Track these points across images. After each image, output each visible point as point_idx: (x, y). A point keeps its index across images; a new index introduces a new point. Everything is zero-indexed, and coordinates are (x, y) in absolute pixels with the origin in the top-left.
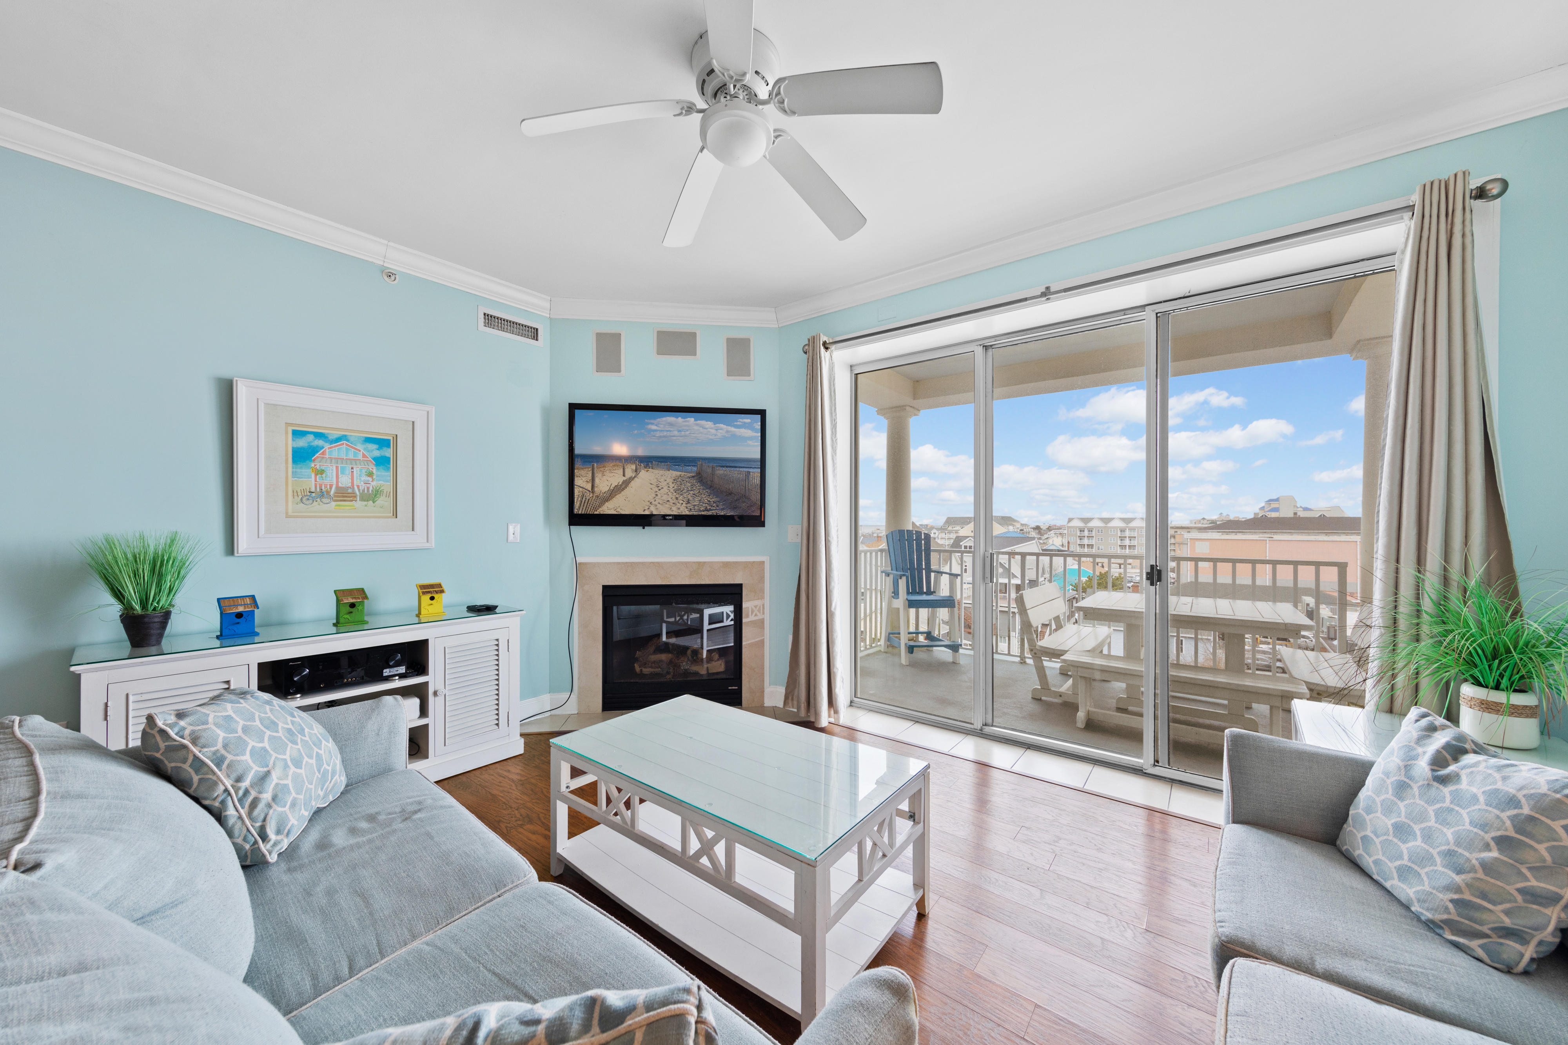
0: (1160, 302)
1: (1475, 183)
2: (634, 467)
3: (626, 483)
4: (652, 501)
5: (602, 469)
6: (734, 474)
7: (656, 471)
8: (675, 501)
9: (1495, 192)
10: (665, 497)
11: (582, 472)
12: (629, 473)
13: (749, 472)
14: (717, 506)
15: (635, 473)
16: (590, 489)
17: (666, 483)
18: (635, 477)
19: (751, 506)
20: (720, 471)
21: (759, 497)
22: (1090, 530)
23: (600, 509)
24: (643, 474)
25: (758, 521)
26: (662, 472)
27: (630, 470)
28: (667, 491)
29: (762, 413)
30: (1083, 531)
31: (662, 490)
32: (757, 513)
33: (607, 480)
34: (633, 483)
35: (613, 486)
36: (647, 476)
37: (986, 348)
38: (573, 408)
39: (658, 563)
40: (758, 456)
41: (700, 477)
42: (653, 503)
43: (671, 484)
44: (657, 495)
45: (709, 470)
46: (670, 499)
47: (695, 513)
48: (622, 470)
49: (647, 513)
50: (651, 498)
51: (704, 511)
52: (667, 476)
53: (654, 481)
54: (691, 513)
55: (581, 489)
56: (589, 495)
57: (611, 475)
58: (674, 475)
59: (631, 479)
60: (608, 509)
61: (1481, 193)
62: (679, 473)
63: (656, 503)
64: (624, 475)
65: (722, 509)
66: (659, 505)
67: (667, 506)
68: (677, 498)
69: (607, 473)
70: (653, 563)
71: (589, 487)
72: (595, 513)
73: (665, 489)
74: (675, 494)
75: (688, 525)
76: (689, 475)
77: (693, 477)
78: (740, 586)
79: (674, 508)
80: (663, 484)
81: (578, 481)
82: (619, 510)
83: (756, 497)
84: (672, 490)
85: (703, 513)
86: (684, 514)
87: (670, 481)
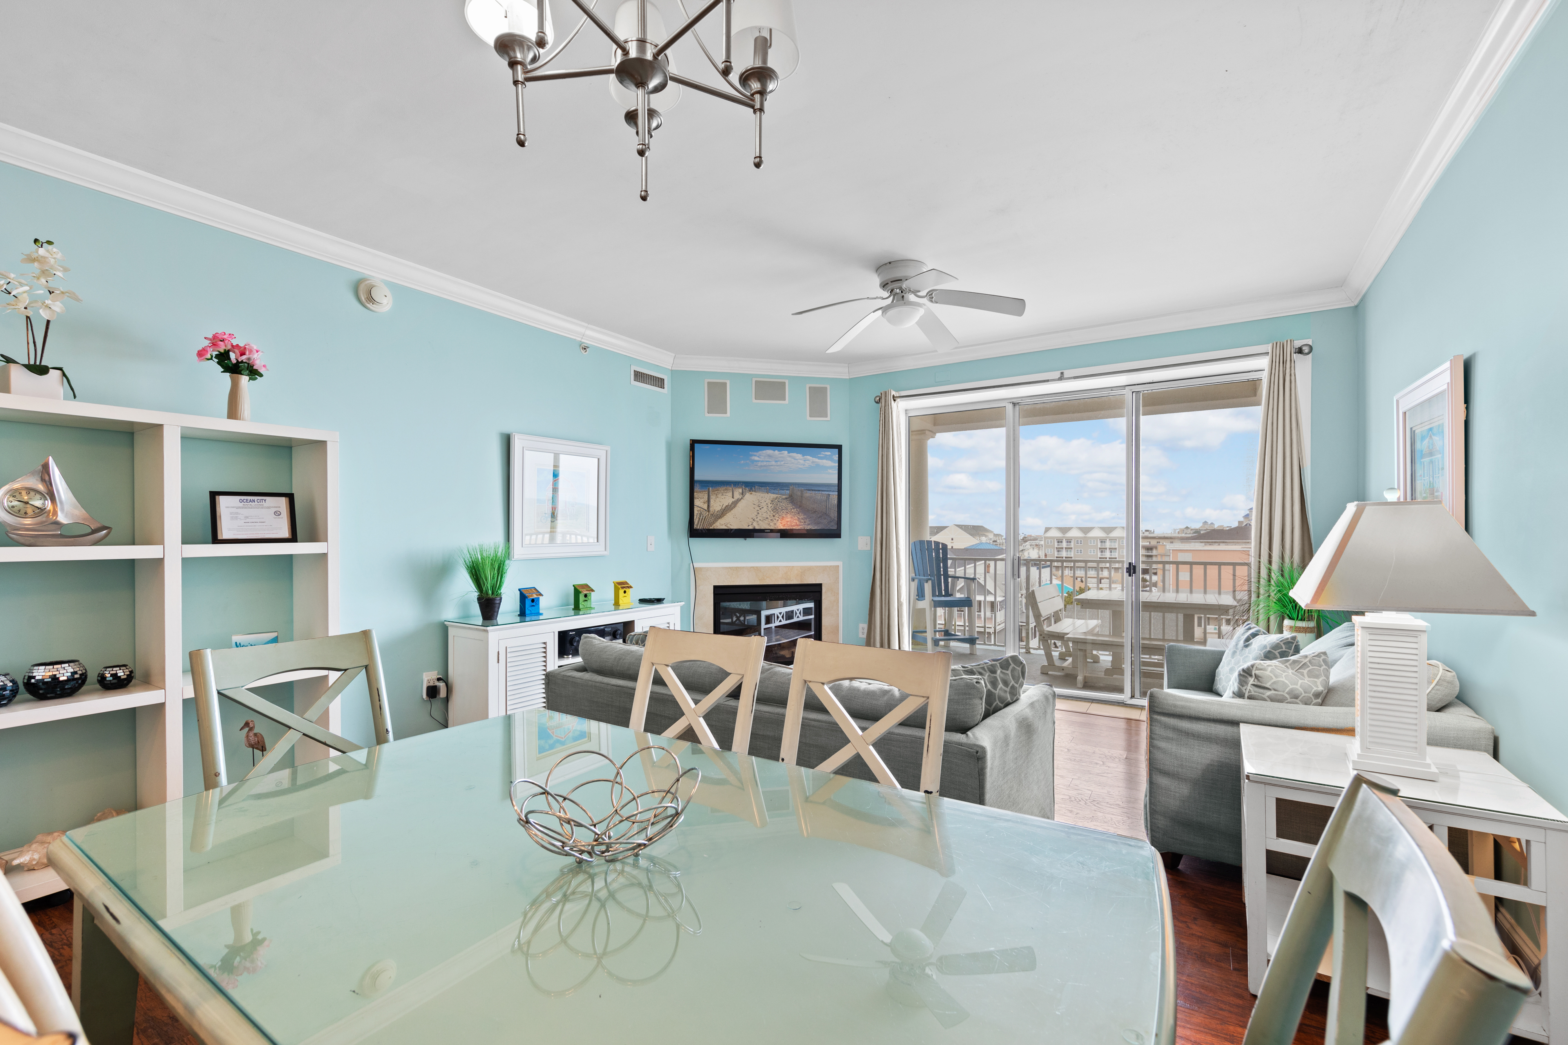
0: (1135, 385)
1: (1298, 344)
2: (740, 490)
3: (735, 504)
4: (755, 518)
5: (716, 492)
6: (818, 496)
7: (758, 494)
8: (772, 518)
9: (1306, 351)
10: (765, 515)
11: (700, 495)
12: (737, 495)
13: (829, 495)
14: (805, 522)
15: (741, 496)
16: (706, 509)
17: (765, 504)
18: (741, 498)
19: (831, 522)
20: (808, 494)
21: (836, 515)
22: (1069, 541)
23: (714, 525)
24: (748, 496)
25: (835, 534)
26: (762, 495)
27: (738, 492)
28: (766, 510)
29: (839, 448)
30: (1061, 542)
31: (762, 509)
32: (835, 527)
33: (721, 500)
34: (740, 504)
35: (724, 506)
36: (751, 498)
37: (1014, 404)
38: (694, 443)
39: (757, 567)
40: (836, 482)
41: (791, 499)
42: (756, 519)
43: (769, 504)
44: (758, 513)
45: (799, 493)
46: (768, 517)
47: (788, 528)
48: (731, 493)
49: (751, 527)
50: (754, 516)
51: (794, 526)
52: (766, 498)
53: (756, 502)
54: (785, 528)
55: (699, 509)
56: (705, 514)
57: (723, 497)
58: (772, 497)
59: (738, 500)
60: (720, 525)
61: (1300, 351)
62: (777, 495)
63: (758, 520)
64: (733, 497)
65: (809, 524)
66: (760, 522)
67: (766, 522)
68: (774, 516)
69: (720, 496)
70: (753, 567)
71: (705, 507)
72: (710, 528)
73: (765, 508)
74: (772, 512)
75: (782, 537)
76: (784, 497)
77: (786, 498)
78: (820, 585)
79: (772, 524)
80: (763, 504)
81: (697, 502)
82: (729, 525)
83: (834, 515)
84: (770, 509)
85: (794, 528)
86: (779, 528)
87: (769, 501)
